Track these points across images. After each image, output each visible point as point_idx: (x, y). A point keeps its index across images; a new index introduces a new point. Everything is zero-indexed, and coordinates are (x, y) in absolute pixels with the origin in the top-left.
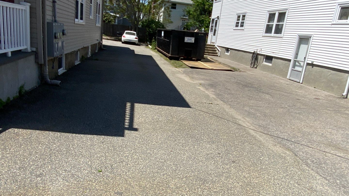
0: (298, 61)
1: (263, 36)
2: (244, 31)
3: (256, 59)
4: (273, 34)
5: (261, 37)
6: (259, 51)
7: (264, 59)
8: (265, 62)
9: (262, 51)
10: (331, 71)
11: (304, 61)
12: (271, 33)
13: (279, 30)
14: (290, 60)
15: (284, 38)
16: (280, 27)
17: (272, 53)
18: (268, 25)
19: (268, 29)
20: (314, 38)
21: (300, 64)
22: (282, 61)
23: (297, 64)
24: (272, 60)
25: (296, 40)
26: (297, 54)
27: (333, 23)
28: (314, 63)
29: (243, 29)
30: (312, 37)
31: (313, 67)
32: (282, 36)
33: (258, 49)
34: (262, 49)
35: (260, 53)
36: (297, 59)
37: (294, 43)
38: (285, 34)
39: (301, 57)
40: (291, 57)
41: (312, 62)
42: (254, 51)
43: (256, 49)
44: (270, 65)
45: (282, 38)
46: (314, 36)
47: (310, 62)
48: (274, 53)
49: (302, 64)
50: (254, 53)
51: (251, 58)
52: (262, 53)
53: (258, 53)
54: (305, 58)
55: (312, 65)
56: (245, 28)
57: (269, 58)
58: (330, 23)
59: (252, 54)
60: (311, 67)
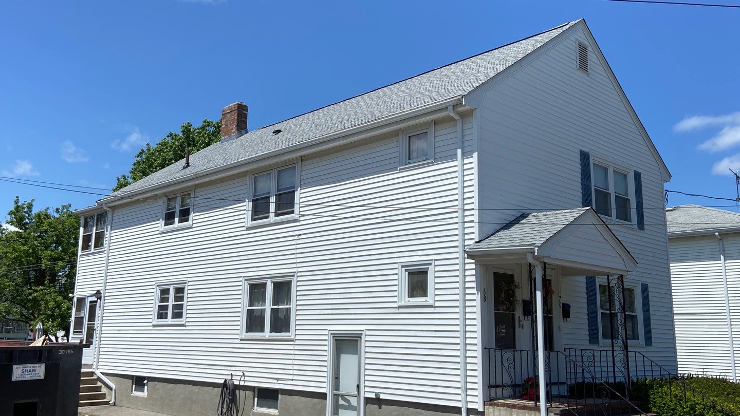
0: (342, 396)
1: (241, 340)
2: (187, 328)
3: (233, 400)
4: (267, 334)
5: (238, 341)
6: (239, 378)
7: (256, 399)
8: (257, 406)
9: (246, 379)
10: (423, 411)
11: (356, 393)
12: (262, 330)
13: (281, 323)
14: (323, 396)
15: (297, 342)
16: (282, 316)
17: (275, 381)
18: (250, 313)
19: (254, 322)
20: (368, 338)
21: (348, 401)
22: (304, 399)
23: (341, 402)
24: (277, 399)
25: (328, 347)
26: (336, 378)
27: (400, 304)
28: (382, 397)
29: (184, 322)
30: (363, 337)
31: (380, 408)
32: (293, 337)
33: (234, 373)
34: (246, 374)
35: (242, 383)
36: (339, 391)
37: (325, 353)
38: (297, 332)
39: (347, 385)
40: (323, 386)
41: (377, 394)
42: (226, 380)
43: (230, 373)
44: (275, 412)
45: (292, 341)
46: (367, 333)
47: (373, 396)
48: (279, 382)
49: (354, 401)
50: (225, 385)
51: (217, 399)
52: (247, 384)
53: (237, 383)
54: (358, 386)
55: (377, 401)
56: (188, 320)
57: (268, 396)
58: (395, 305)
59: (220, 389)
60: (376, 406)
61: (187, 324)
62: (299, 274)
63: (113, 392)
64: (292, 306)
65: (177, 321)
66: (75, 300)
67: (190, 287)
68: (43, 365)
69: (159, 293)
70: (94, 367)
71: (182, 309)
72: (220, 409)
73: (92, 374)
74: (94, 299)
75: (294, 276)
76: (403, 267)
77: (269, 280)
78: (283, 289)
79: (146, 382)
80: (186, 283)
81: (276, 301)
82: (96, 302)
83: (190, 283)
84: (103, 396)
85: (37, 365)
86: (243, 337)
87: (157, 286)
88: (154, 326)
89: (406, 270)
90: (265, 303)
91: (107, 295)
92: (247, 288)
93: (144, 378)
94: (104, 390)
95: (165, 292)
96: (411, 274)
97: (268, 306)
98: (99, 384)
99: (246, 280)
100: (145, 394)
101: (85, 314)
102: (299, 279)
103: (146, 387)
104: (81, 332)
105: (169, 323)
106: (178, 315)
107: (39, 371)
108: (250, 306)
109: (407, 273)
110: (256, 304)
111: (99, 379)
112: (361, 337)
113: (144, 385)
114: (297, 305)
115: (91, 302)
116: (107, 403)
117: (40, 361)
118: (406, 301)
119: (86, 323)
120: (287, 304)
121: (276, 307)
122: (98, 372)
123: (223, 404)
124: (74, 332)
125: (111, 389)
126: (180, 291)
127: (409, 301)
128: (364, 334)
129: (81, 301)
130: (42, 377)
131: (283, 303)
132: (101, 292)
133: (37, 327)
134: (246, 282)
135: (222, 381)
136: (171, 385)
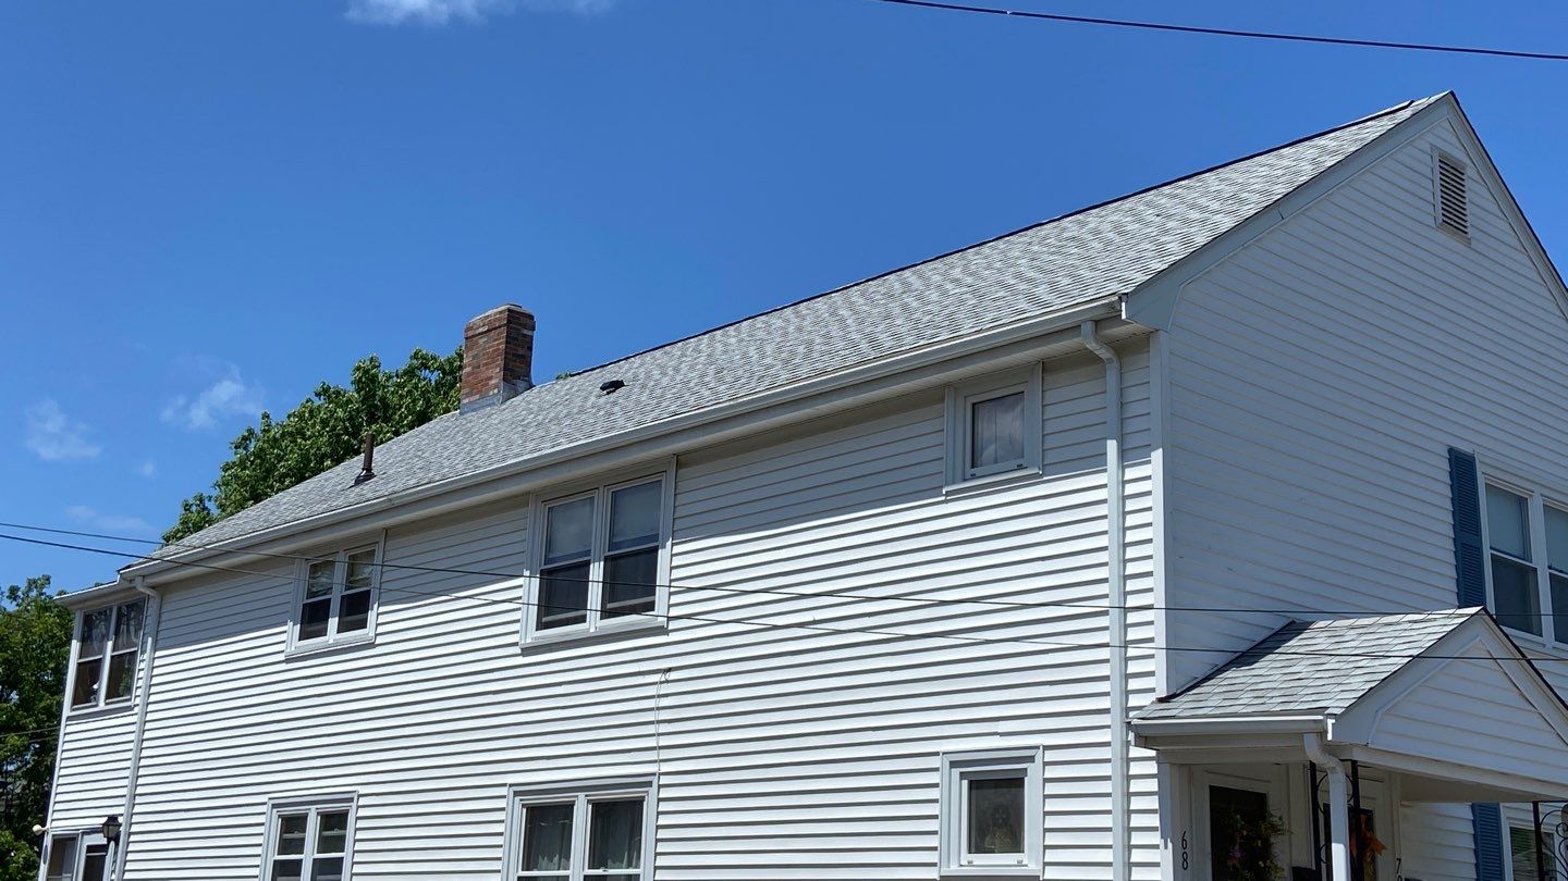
27: (945, 872)
58: (933, 873)
62: (664, 780)
64: (643, 871)
66: (48, 841)
67: (362, 813)
69: (276, 824)
71: (340, 872)
74: (100, 840)
75: (649, 784)
76: (953, 764)
77: (582, 795)
78: (618, 820)
80: (351, 800)
81: (598, 859)
82: (105, 848)
83: (362, 801)
87: (274, 806)
89: (963, 775)
90: (568, 857)
91: (134, 828)
92: (519, 817)
95: (293, 825)
96: (977, 785)
97: (577, 870)
99: (516, 794)
102: (664, 793)
108: (527, 867)
109: (965, 783)
110: (542, 862)
114: (655, 868)
115: (90, 849)
118: (964, 862)
120: (629, 865)
126: (334, 822)
127: (970, 863)
129: (65, 844)
131: (617, 863)
132: (120, 820)
134: (518, 799)
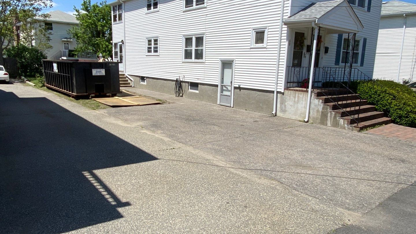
0: (225, 86)
1: (183, 62)
2: (160, 57)
3: (180, 87)
4: (193, 59)
5: (181, 63)
6: (182, 78)
7: (190, 86)
8: (190, 89)
9: (185, 78)
10: (258, 92)
11: (231, 85)
12: (191, 58)
13: (199, 55)
14: (217, 86)
15: (206, 64)
16: (199, 52)
17: (197, 79)
18: (186, 51)
19: (188, 55)
20: (236, 62)
21: (227, 88)
22: (209, 87)
23: (224, 88)
24: (198, 87)
25: (220, 65)
26: (222, 79)
27: (251, 47)
28: (241, 86)
29: (159, 54)
30: (234, 62)
31: (240, 91)
32: (204, 61)
33: (180, 76)
34: (185, 76)
35: (184, 80)
36: (223, 84)
37: (218, 68)
38: (206, 59)
39: (227, 82)
40: (217, 82)
41: (239, 85)
42: (177, 79)
43: (179, 76)
44: (197, 92)
45: (204, 63)
46: (236, 60)
47: (237, 86)
48: (199, 80)
49: (229, 88)
50: (177, 81)
51: (174, 86)
52: (185, 80)
53: (181, 80)
54: (231, 82)
55: (239, 88)
57: (194, 85)
58: (249, 47)
59: (175, 82)
60: (239, 90)
61: (160, 55)
62: (207, 33)
63: (133, 82)
64: (204, 48)
65: (156, 54)
66: (113, 44)
67: (160, 39)
68: (104, 70)
69: (147, 41)
70: (124, 72)
71: (157, 48)
72: (175, 90)
73: (124, 75)
74: (121, 44)
75: (204, 34)
76: (253, 30)
77: (194, 36)
78: (200, 40)
79: (145, 78)
80: (158, 37)
81: (197, 46)
82: (122, 45)
83: (160, 37)
84: (129, 84)
85: (102, 69)
86: (183, 61)
87: (146, 38)
88: (146, 56)
89: (255, 31)
90: (192, 46)
91: (126, 42)
92: (184, 40)
93: (144, 77)
94: (129, 81)
95: (150, 41)
96: (257, 33)
97: (194, 48)
98: (127, 79)
100: (145, 83)
101: (118, 50)
102: (207, 36)
103: (145, 81)
104: (117, 58)
105: (153, 55)
106: (156, 51)
107: (102, 72)
108: (186, 48)
109: (255, 33)
110: (188, 47)
111: (127, 77)
112: (233, 62)
113: (145, 80)
114: (205, 47)
115: (120, 45)
116: (131, 86)
117: (102, 68)
118: (254, 45)
119: (119, 54)
120: (202, 47)
121: (197, 48)
122: (126, 75)
123: (176, 88)
124: (115, 57)
125: (132, 81)
126: (156, 41)
127: (255, 46)
128: (234, 60)
129: (116, 44)
130: (104, 74)
131: (200, 47)
132: (124, 40)
133: (100, 55)
134: (184, 37)
135: (176, 79)
136: (155, 80)
